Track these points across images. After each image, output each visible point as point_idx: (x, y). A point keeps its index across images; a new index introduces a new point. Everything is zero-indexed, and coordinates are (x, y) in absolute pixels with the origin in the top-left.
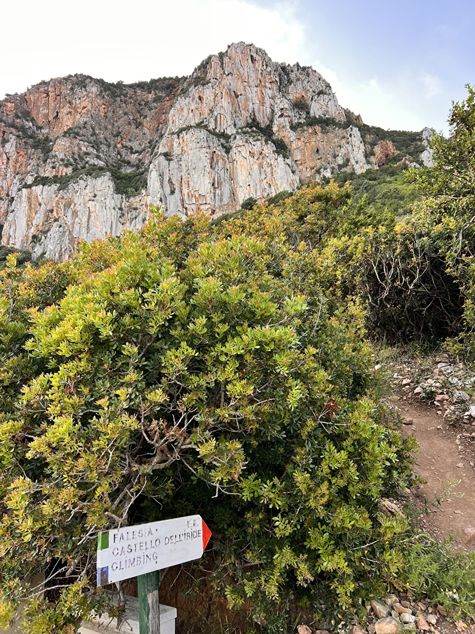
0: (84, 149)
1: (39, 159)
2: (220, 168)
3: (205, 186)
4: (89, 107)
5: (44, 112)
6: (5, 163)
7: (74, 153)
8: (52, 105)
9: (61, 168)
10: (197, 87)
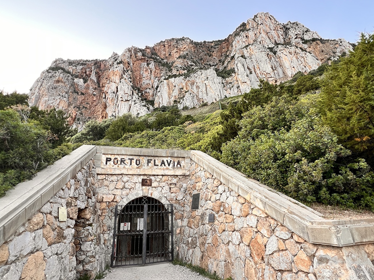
0: (190, 63)
1: (166, 70)
2: (274, 61)
3: (268, 69)
4: (187, 48)
5: (163, 53)
6: (150, 73)
7: (185, 65)
8: (167, 50)
9: (181, 71)
10: (244, 32)
